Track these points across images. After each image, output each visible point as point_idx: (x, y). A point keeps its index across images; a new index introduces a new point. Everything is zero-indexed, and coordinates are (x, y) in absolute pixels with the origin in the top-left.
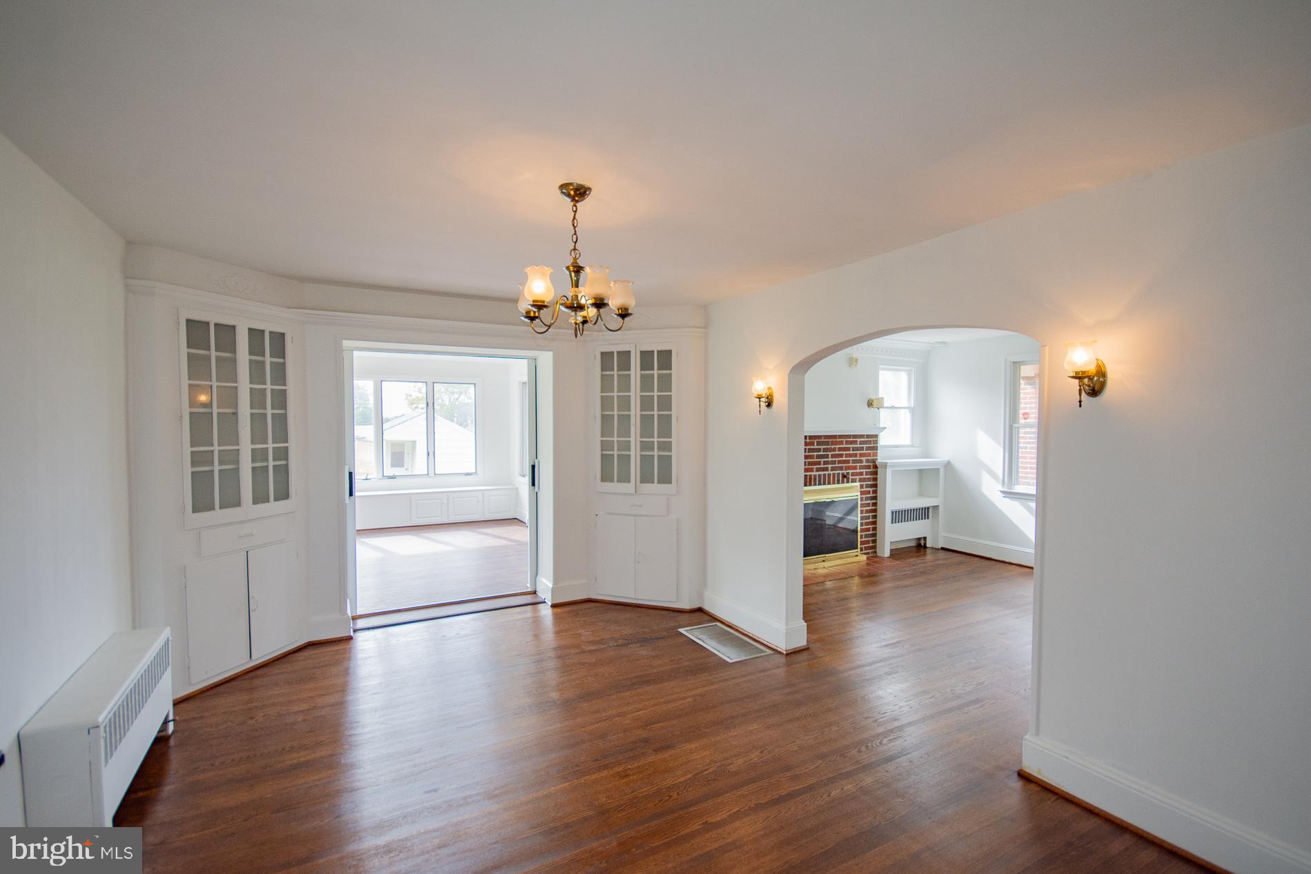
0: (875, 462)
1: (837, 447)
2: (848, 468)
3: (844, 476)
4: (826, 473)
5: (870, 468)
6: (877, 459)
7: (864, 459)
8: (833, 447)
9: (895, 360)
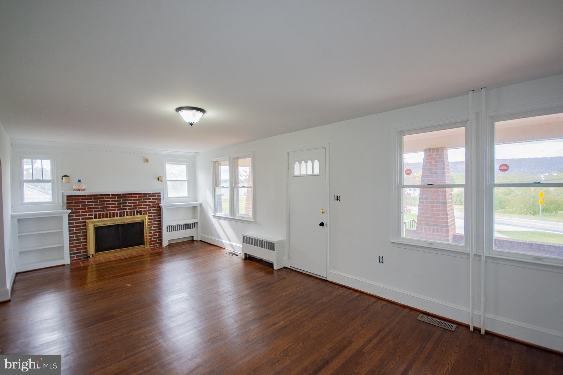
0: (159, 205)
1: (132, 199)
2: (141, 208)
3: (137, 212)
4: (125, 211)
5: (156, 208)
6: (160, 204)
7: (152, 204)
8: (129, 199)
9: (176, 160)
